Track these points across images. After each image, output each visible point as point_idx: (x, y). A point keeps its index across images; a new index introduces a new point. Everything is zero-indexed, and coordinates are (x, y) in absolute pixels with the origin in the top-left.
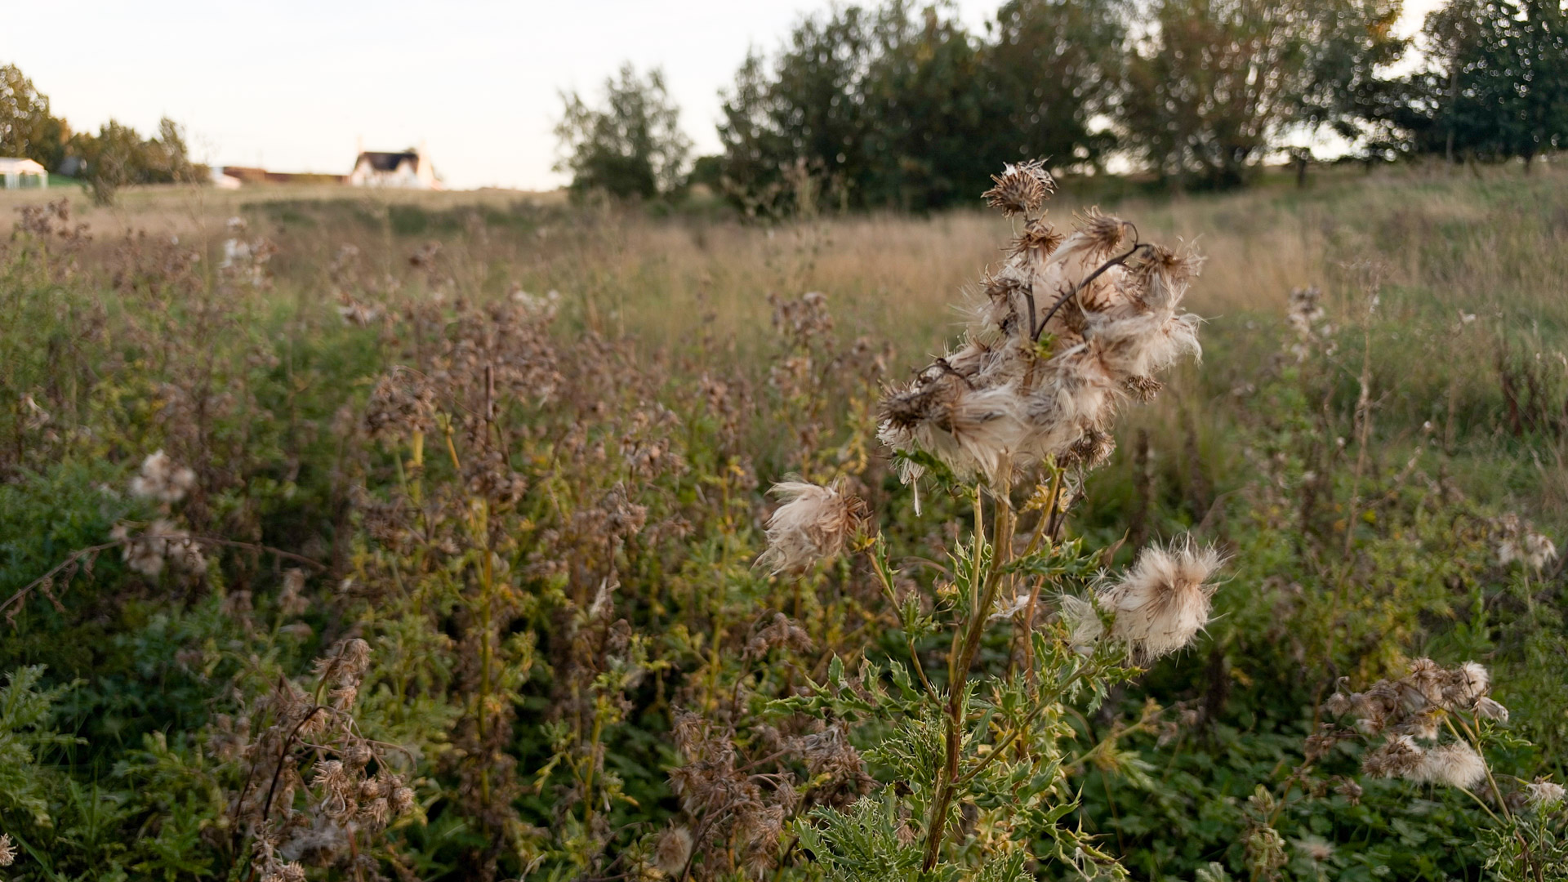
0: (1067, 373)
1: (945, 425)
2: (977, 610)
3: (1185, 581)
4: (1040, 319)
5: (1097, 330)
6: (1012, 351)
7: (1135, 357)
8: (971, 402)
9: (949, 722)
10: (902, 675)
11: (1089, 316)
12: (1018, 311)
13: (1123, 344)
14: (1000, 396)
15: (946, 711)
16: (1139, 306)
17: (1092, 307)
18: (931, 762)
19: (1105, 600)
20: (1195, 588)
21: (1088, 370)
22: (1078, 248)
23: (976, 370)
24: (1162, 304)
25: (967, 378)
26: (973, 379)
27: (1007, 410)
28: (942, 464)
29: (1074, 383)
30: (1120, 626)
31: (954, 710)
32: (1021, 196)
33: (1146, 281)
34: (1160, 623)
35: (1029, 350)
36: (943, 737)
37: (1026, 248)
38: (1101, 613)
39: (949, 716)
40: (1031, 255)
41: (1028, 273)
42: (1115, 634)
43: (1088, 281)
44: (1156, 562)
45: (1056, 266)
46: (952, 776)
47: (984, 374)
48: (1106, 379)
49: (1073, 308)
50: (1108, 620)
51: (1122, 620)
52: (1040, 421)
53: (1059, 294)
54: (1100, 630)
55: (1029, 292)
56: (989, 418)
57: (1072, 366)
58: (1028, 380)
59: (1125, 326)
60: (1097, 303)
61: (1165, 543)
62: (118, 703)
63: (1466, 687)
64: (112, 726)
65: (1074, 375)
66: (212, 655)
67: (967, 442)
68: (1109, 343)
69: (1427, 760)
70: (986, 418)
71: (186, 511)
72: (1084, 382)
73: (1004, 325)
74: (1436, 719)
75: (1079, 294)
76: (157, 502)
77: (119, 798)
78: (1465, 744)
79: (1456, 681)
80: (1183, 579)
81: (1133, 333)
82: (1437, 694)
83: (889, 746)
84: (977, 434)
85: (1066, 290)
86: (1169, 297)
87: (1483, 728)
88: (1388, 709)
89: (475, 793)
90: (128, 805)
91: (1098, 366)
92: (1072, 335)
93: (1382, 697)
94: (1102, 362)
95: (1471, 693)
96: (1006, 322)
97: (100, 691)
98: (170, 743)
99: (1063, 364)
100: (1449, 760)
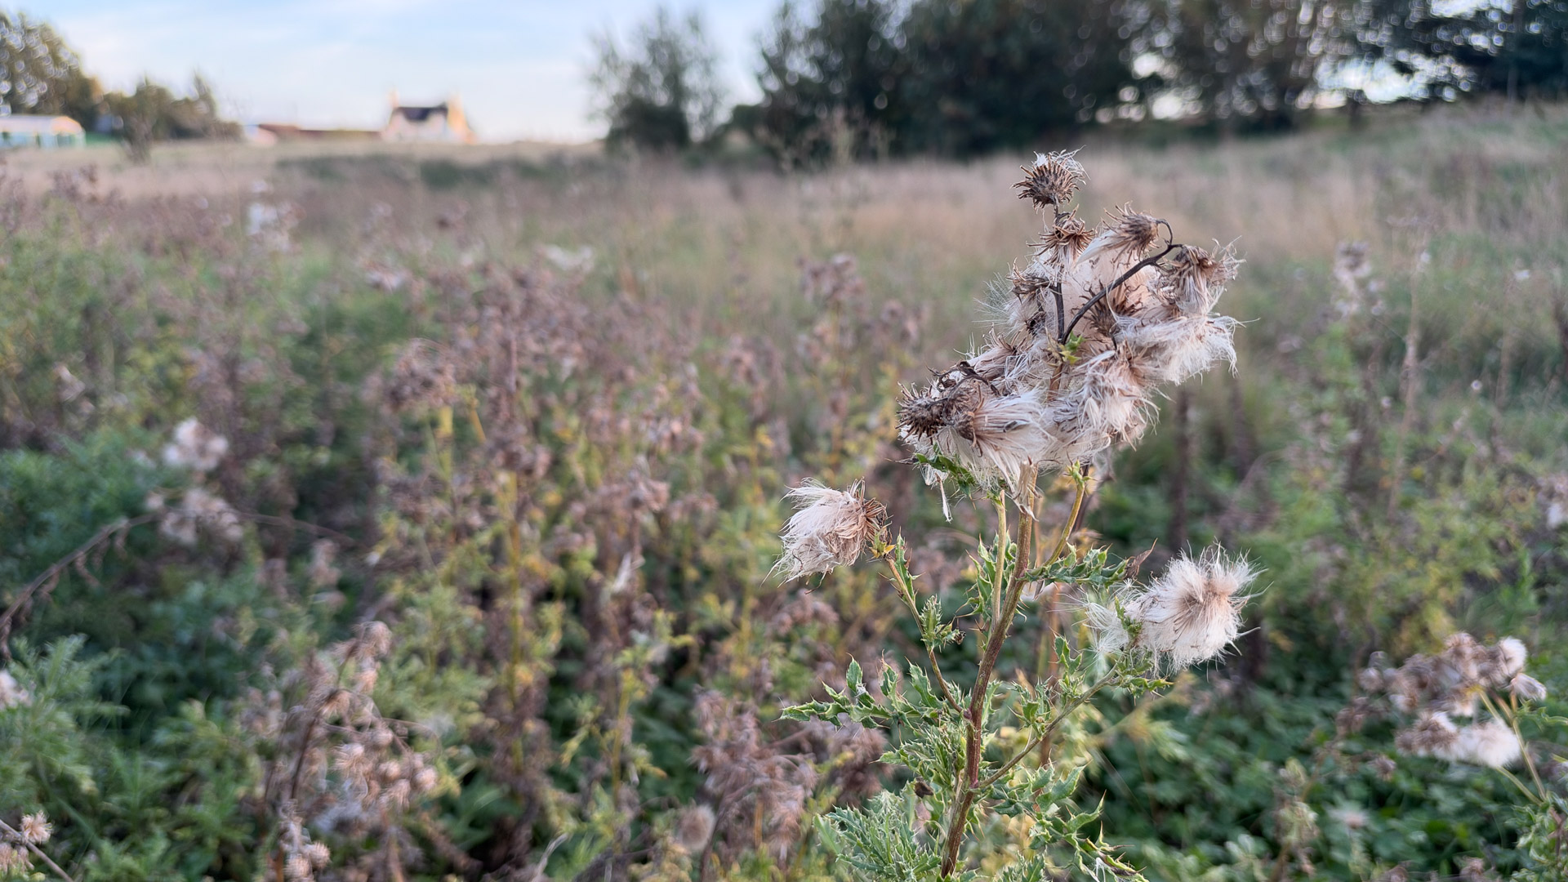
0: (1095, 381)
1: (966, 433)
2: (999, 616)
3: (1215, 594)
4: (1068, 320)
5: (1126, 335)
6: (1040, 353)
7: (1166, 363)
8: (994, 409)
9: (969, 728)
10: (922, 680)
11: (1119, 320)
12: (1046, 310)
13: (1153, 350)
14: (1025, 404)
15: (966, 717)
16: (1171, 310)
17: (1124, 309)
18: (951, 764)
19: (1132, 609)
20: (1225, 600)
21: (1117, 378)
22: (1109, 247)
23: (1000, 373)
24: (1195, 309)
25: (991, 381)
26: (997, 383)
27: (1029, 418)
28: (964, 471)
29: (1101, 392)
30: (1146, 636)
31: (975, 716)
32: (1051, 188)
33: (1179, 284)
34: (1188, 636)
35: (1055, 355)
36: (964, 740)
37: (1055, 244)
38: (1127, 623)
39: (970, 722)
40: (1061, 251)
41: (1057, 270)
42: (1141, 644)
43: (1120, 282)
44: (1184, 574)
45: (1087, 264)
46: (972, 781)
47: (1009, 378)
48: (1135, 389)
49: (1103, 309)
50: (1134, 630)
51: (1150, 631)
52: (1065, 428)
53: (1089, 295)
54: (1126, 639)
55: (1057, 289)
56: (1012, 427)
57: (1099, 374)
58: (1054, 385)
59: (1155, 333)
60: (1128, 306)
61: (1194, 556)
62: (159, 669)
63: (1503, 665)
64: (153, 692)
65: (1102, 384)
66: (247, 624)
67: (989, 451)
68: (1139, 349)
69: (1461, 738)
70: (1009, 427)
71: (220, 480)
72: (1112, 392)
73: (1032, 325)
74: (1472, 695)
75: (1110, 295)
76: (190, 470)
77: (160, 764)
78: (1500, 722)
79: (1493, 657)
80: (1211, 591)
81: (1164, 339)
82: (1473, 671)
83: (908, 749)
84: (999, 444)
85: (1097, 291)
86: (1203, 303)
87: (1520, 705)
88: (1422, 685)
89: (509, 760)
90: (169, 772)
91: (1127, 373)
92: (1101, 336)
93: (1417, 673)
94: (1132, 369)
95: (1508, 670)
96: (1033, 323)
97: (141, 658)
98: (208, 710)
99: (1090, 372)
100: (1483, 739)
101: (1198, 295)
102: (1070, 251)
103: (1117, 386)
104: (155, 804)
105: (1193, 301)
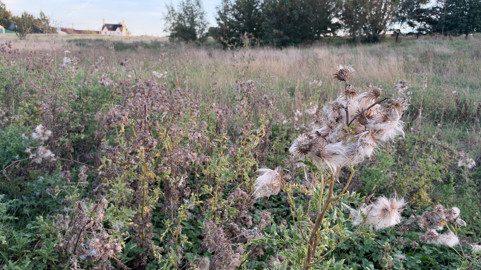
0: (362, 141)
1: (319, 155)
3: (393, 208)
4: (350, 119)
5: (371, 125)
6: (340, 129)
7: (382, 135)
8: (328, 148)
9: (309, 246)
10: (295, 230)
11: (368, 120)
12: (342, 115)
13: (379, 131)
14: (338, 146)
15: (308, 243)
16: (385, 119)
17: (369, 117)
18: (301, 256)
19: (365, 211)
20: (396, 210)
21: (369, 140)
22: (365, 97)
23: (328, 135)
24: (395, 119)
25: (325, 138)
26: (327, 139)
27: (341, 151)
28: (315, 166)
29: (363, 144)
30: (369, 220)
31: (311, 242)
32: (345, 76)
33: (389, 110)
34: (383, 221)
35: (347, 131)
36: (306, 250)
37: (346, 94)
38: (363, 215)
40: (348, 97)
41: (346, 103)
42: (367, 222)
43: (369, 108)
44: (383, 201)
45: (357, 102)
46: (309, 262)
47: (331, 137)
48: (375, 144)
49: (363, 117)
50: (365, 217)
51: (370, 218)
53: (358, 112)
54: (362, 221)
55: (346, 109)
56: (335, 154)
57: (363, 138)
59: (380, 126)
61: (388, 197)
63: (453, 215)
65: (364, 142)
66: (58, 190)
67: (326, 161)
68: (375, 130)
69: (440, 237)
70: (333, 154)
71: (49, 144)
73: (337, 120)
74: (443, 224)
75: (365, 112)
76: (40, 140)
77: (28, 235)
78: (453, 233)
79: (450, 212)
81: (384, 128)
82: (444, 217)
83: (288, 251)
84: (330, 159)
85: (360, 110)
86: (397, 118)
87: (458, 227)
88: (428, 220)
89: (140, 236)
90: (31, 238)
91: (371, 138)
92: (361, 125)
93: (426, 216)
94: (373, 137)
95: (455, 217)
98: (44, 218)
99: (360, 138)
100: (447, 238)
101: (395, 115)
102: (351, 97)
103: (369, 143)
104: (26, 248)
105: (394, 117)
